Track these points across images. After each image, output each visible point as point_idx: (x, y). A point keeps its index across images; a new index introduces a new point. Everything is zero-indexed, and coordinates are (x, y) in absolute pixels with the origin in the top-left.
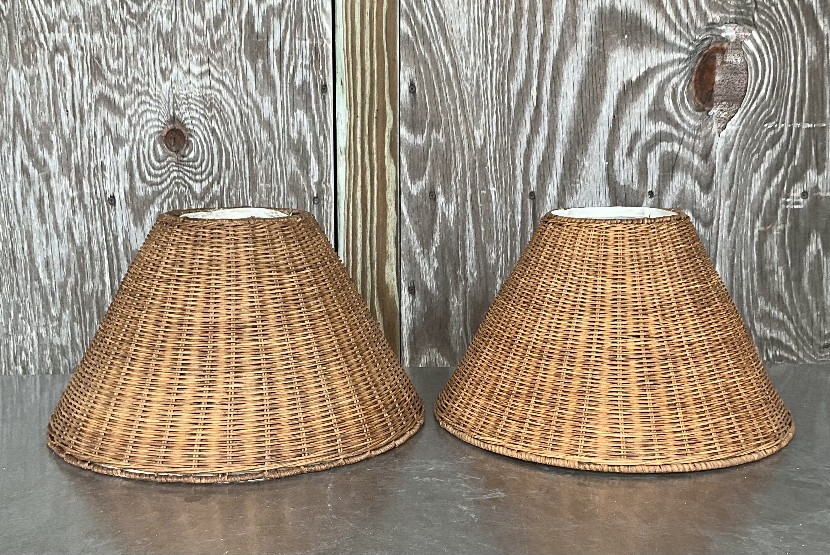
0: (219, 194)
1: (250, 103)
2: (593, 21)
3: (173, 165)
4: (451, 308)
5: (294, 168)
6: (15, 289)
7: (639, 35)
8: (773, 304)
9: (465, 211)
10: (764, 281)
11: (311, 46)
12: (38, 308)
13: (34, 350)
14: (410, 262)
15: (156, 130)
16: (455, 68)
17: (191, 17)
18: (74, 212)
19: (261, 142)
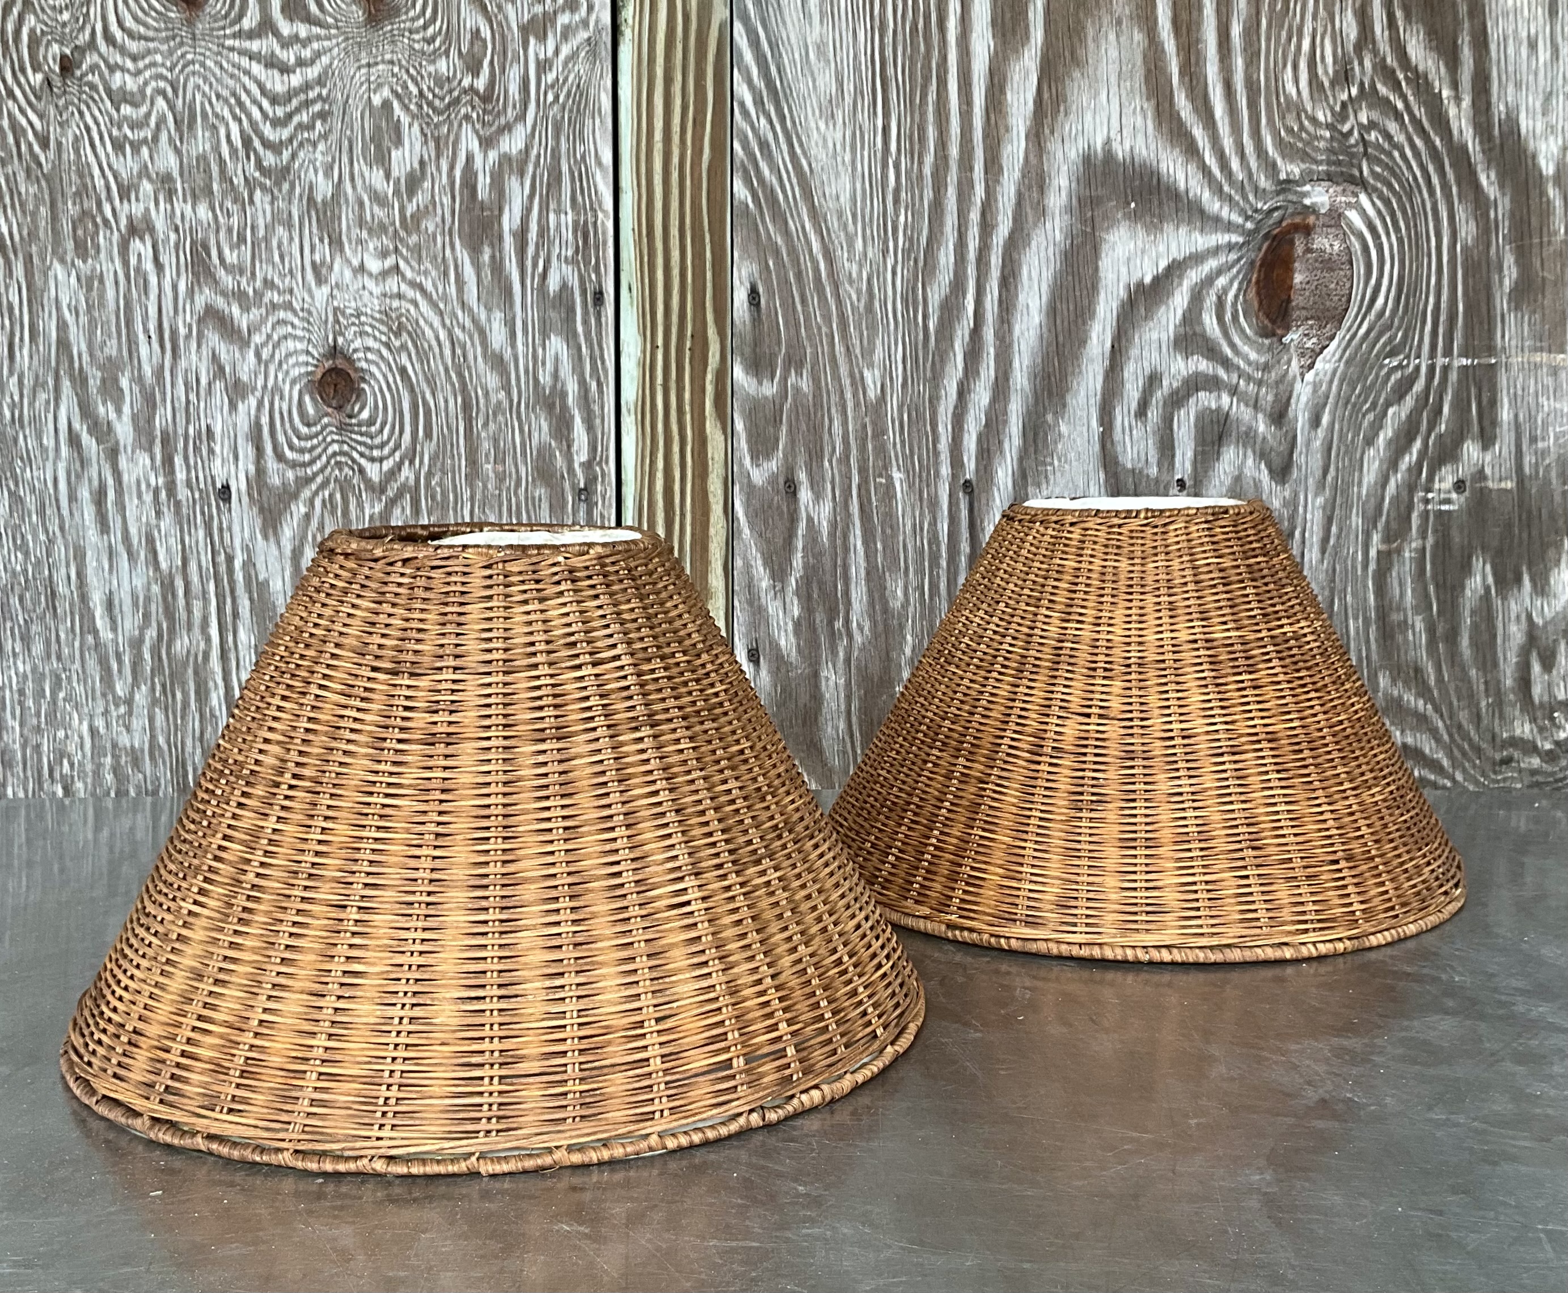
0: (412, 482)
1: (468, 323)
2: (1074, 178)
3: (332, 432)
4: (823, 688)
5: (545, 436)
6: (54, 647)
7: (1156, 203)
8: (1407, 684)
9: (849, 515)
10: (1388, 643)
11: (576, 223)
12: (93, 683)
13: (84, 756)
14: (750, 602)
15: (303, 370)
16: (829, 258)
17: (367, 175)
18: (159, 514)
19: (487, 393)
